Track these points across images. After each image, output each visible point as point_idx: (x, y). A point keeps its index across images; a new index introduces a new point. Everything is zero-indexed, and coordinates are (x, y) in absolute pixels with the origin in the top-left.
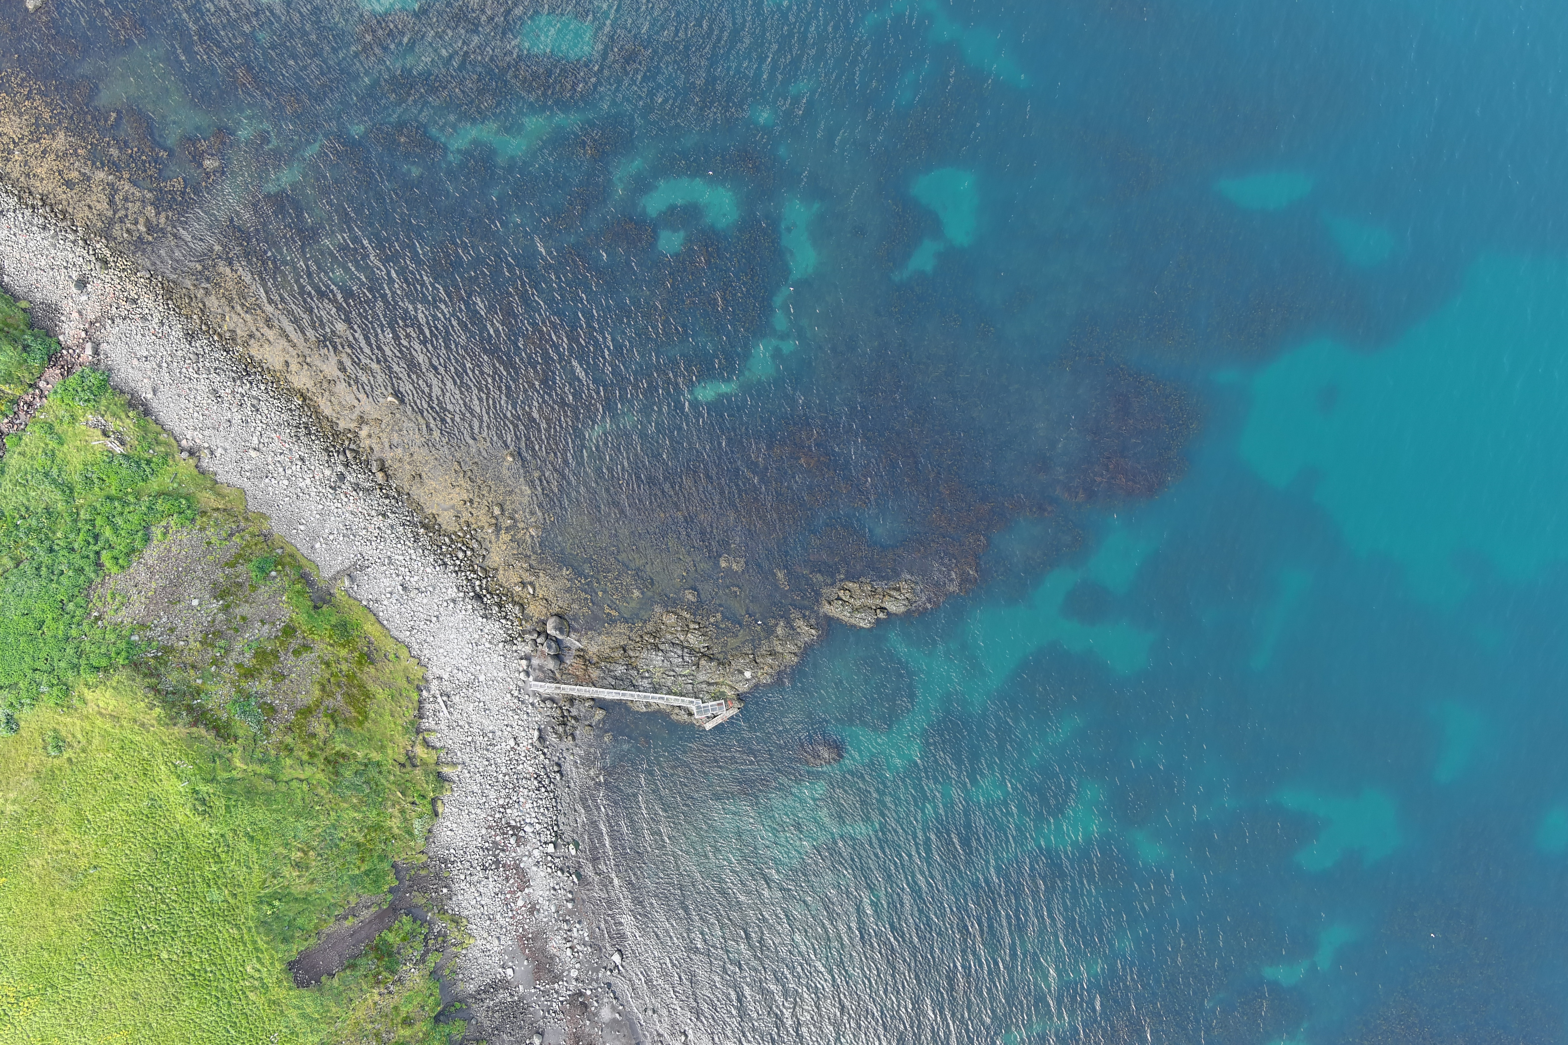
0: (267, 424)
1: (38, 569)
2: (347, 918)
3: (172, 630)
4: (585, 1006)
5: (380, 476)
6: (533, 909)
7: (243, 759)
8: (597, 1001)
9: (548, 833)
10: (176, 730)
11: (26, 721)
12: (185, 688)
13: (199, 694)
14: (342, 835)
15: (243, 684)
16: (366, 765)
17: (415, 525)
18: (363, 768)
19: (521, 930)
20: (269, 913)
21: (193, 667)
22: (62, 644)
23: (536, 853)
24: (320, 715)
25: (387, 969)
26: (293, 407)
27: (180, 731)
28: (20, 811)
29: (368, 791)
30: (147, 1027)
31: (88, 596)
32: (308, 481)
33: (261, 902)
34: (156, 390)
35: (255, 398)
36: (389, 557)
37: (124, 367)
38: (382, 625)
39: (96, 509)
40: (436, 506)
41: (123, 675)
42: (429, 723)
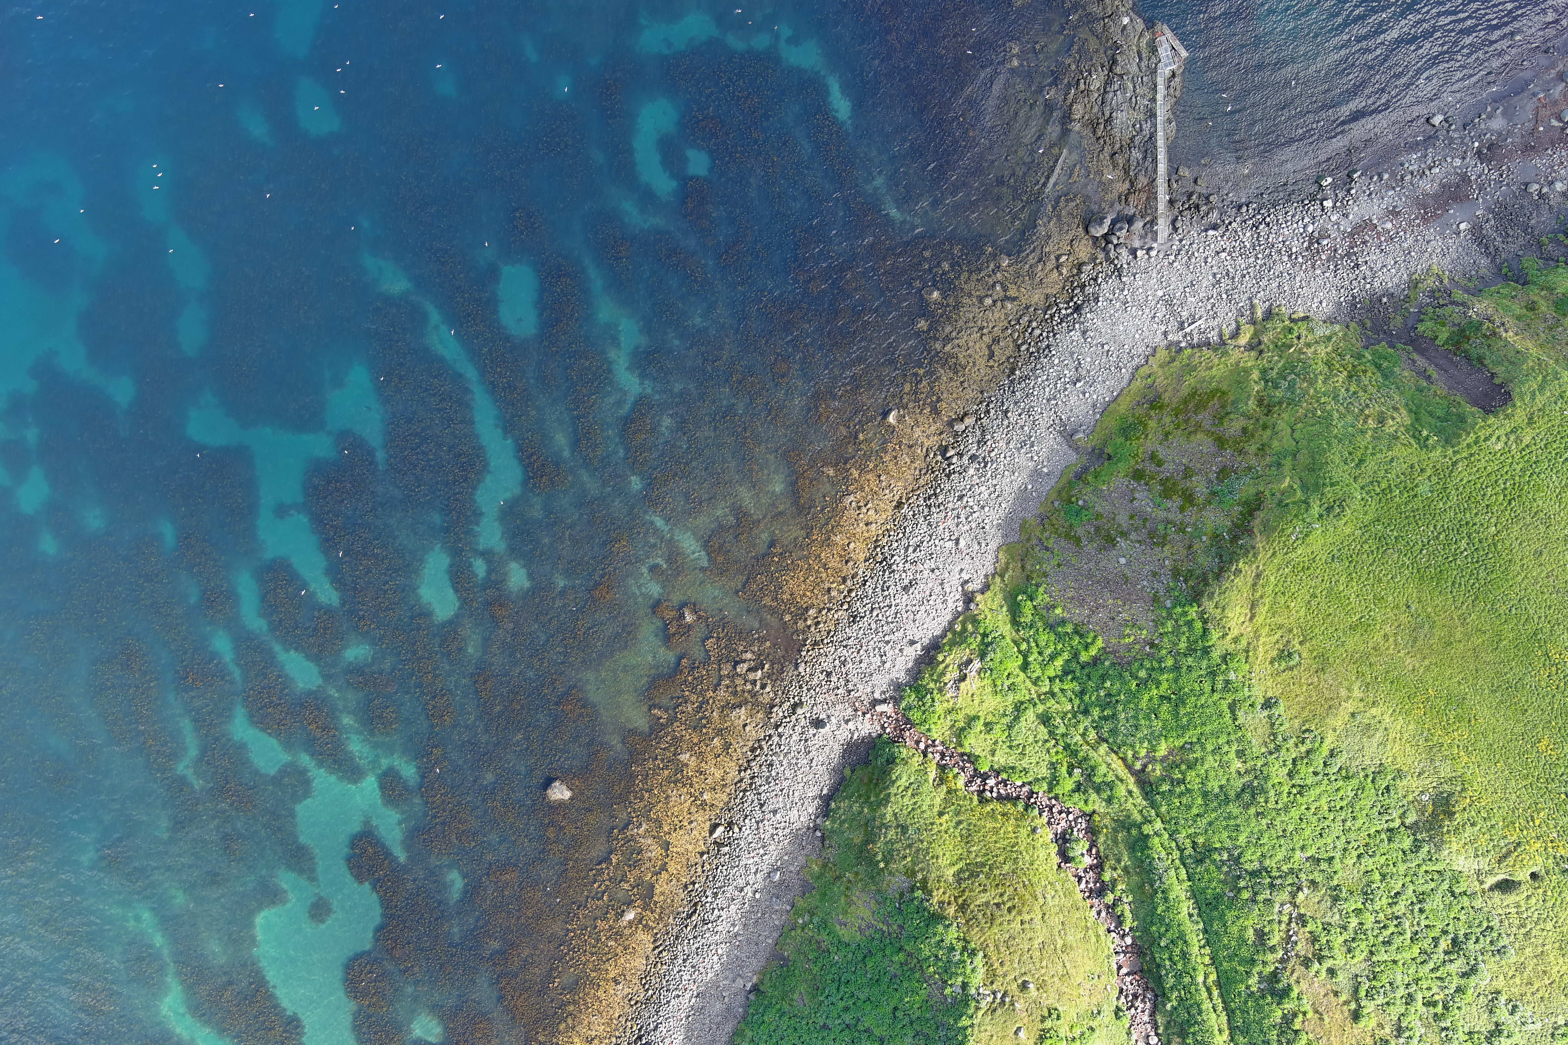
0: (931, 536)
2: (1429, 376)
3: (1154, 574)
4: (1491, 146)
5: (967, 421)
6: (1394, 213)
7: (1278, 482)
8: (1485, 135)
9: (1312, 208)
10: (1259, 545)
11: (1266, 691)
12: (1213, 549)
13: (1218, 536)
14: (1343, 390)
15: (1201, 501)
16: (1267, 381)
17: (1012, 382)
18: (1270, 384)
19: (1418, 221)
20: (1436, 438)
21: (1190, 547)
22: (1183, 670)
23: (1334, 218)
24: (1222, 429)
25: (1477, 330)
26: (911, 513)
27: (1259, 542)
29: (1293, 376)
31: (1129, 663)
32: (983, 489)
33: (1426, 446)
34: (912, 643)
35: (907, 549)
36: (1048, 400)
37: (894, 675)
38: (1118, 396)
39: (1038, 678)
40: (991, 363)
41: (1209, 605)
42: (1213, 336)
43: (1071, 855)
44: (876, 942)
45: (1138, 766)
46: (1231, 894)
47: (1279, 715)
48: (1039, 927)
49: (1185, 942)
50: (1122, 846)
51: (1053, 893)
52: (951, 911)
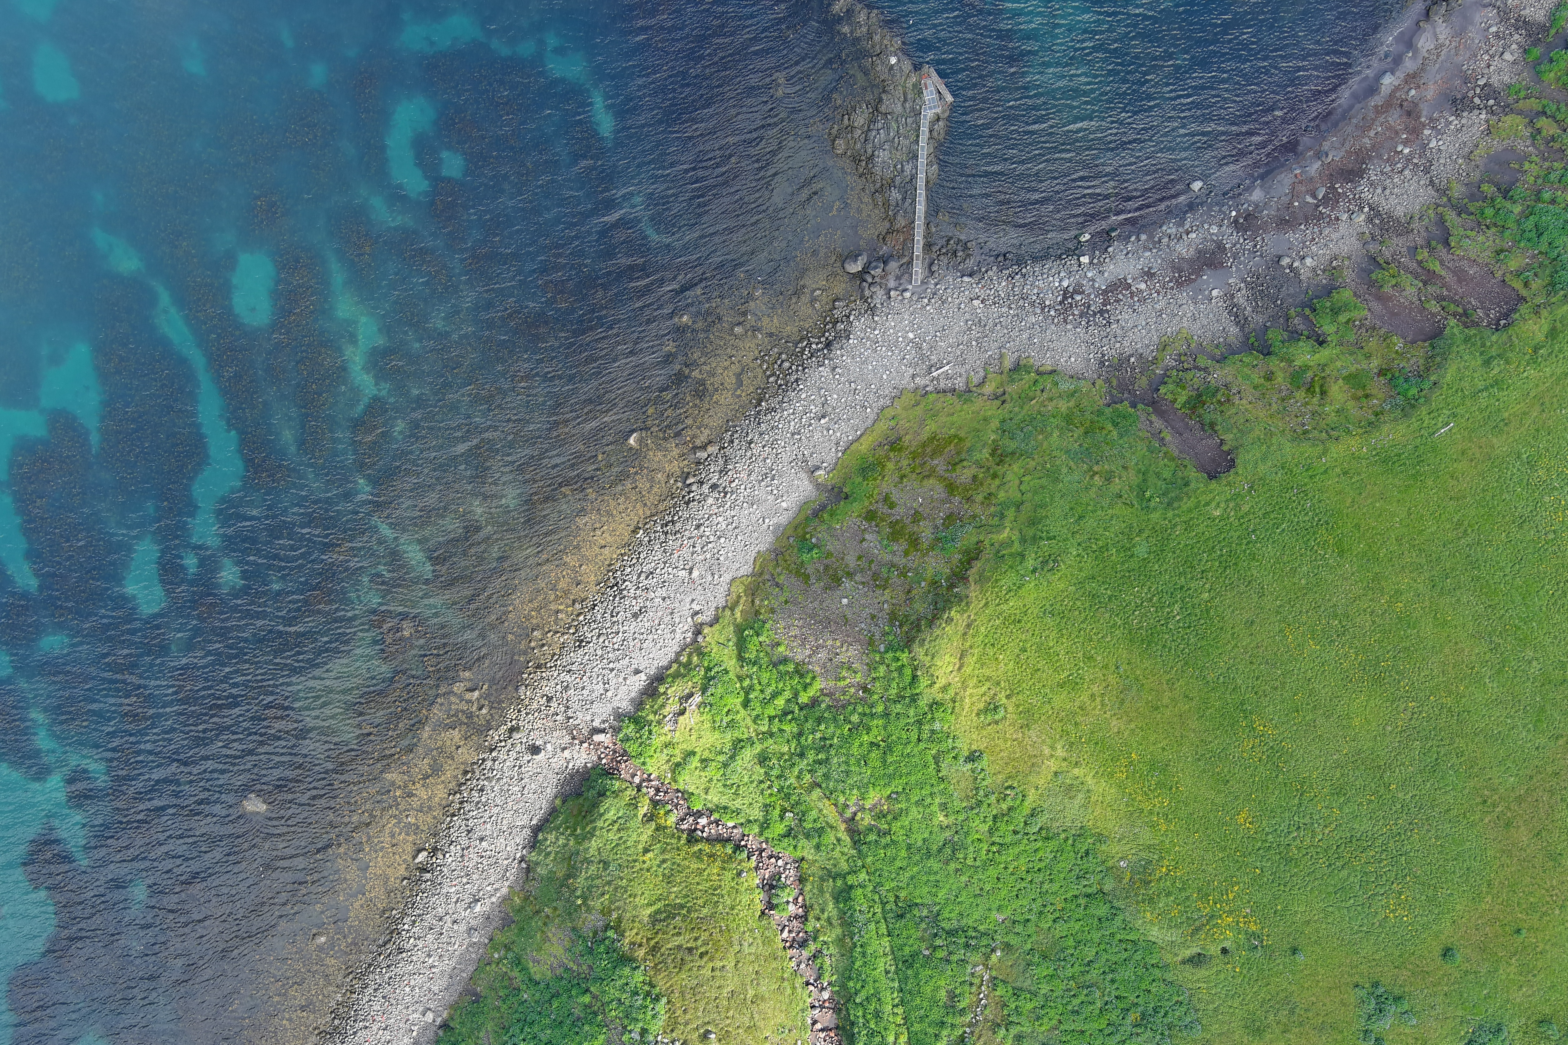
0: (665, 563)
1: (820, 762)
2: (1163, 439)
3: (873, 617)
4: (1248, 216)
5: (710, 449)
6: (1149, 275)
7: (998, 532)
8: (1243, 205)
9: (1069, 263)
10: (973, 594)
11: (971, 744)
12: (930, 596)
13: (936, 582)
14: (1076, 445)
15: (925, 546)
16: (1004, 431)
17: (759, 413)
18: (1006, 434)
19: (1171, 284)
20: (1157, 500)
21: (909, 592)
22: (892, 717)
23: (1090, 275)
24: (954, 476)
25: (1214, 395)
26: (647, 539)
27: (973, 591)
28: (1062, 743)
29: (1030, 428)
30: (1281, 610)
31: (844, 707)
32: (720, 519)
33: (1147, 507)
34: (637, 672)
35: (639, 576)
36: (793, 434)
37: (616, 704)
38: (861, 435)
39: (758, 716)
40: (739, 392)
41: (919, 651)
42: (960, 383)
43: (775, 902)
44: (564, 982)
45: (848, 814)
46: (927, 953)
47: (982, 770)
48: (730, 975)
49: (879, 1000)
50: (828, 895)
51: (751, 940)
52: (641, 953)
